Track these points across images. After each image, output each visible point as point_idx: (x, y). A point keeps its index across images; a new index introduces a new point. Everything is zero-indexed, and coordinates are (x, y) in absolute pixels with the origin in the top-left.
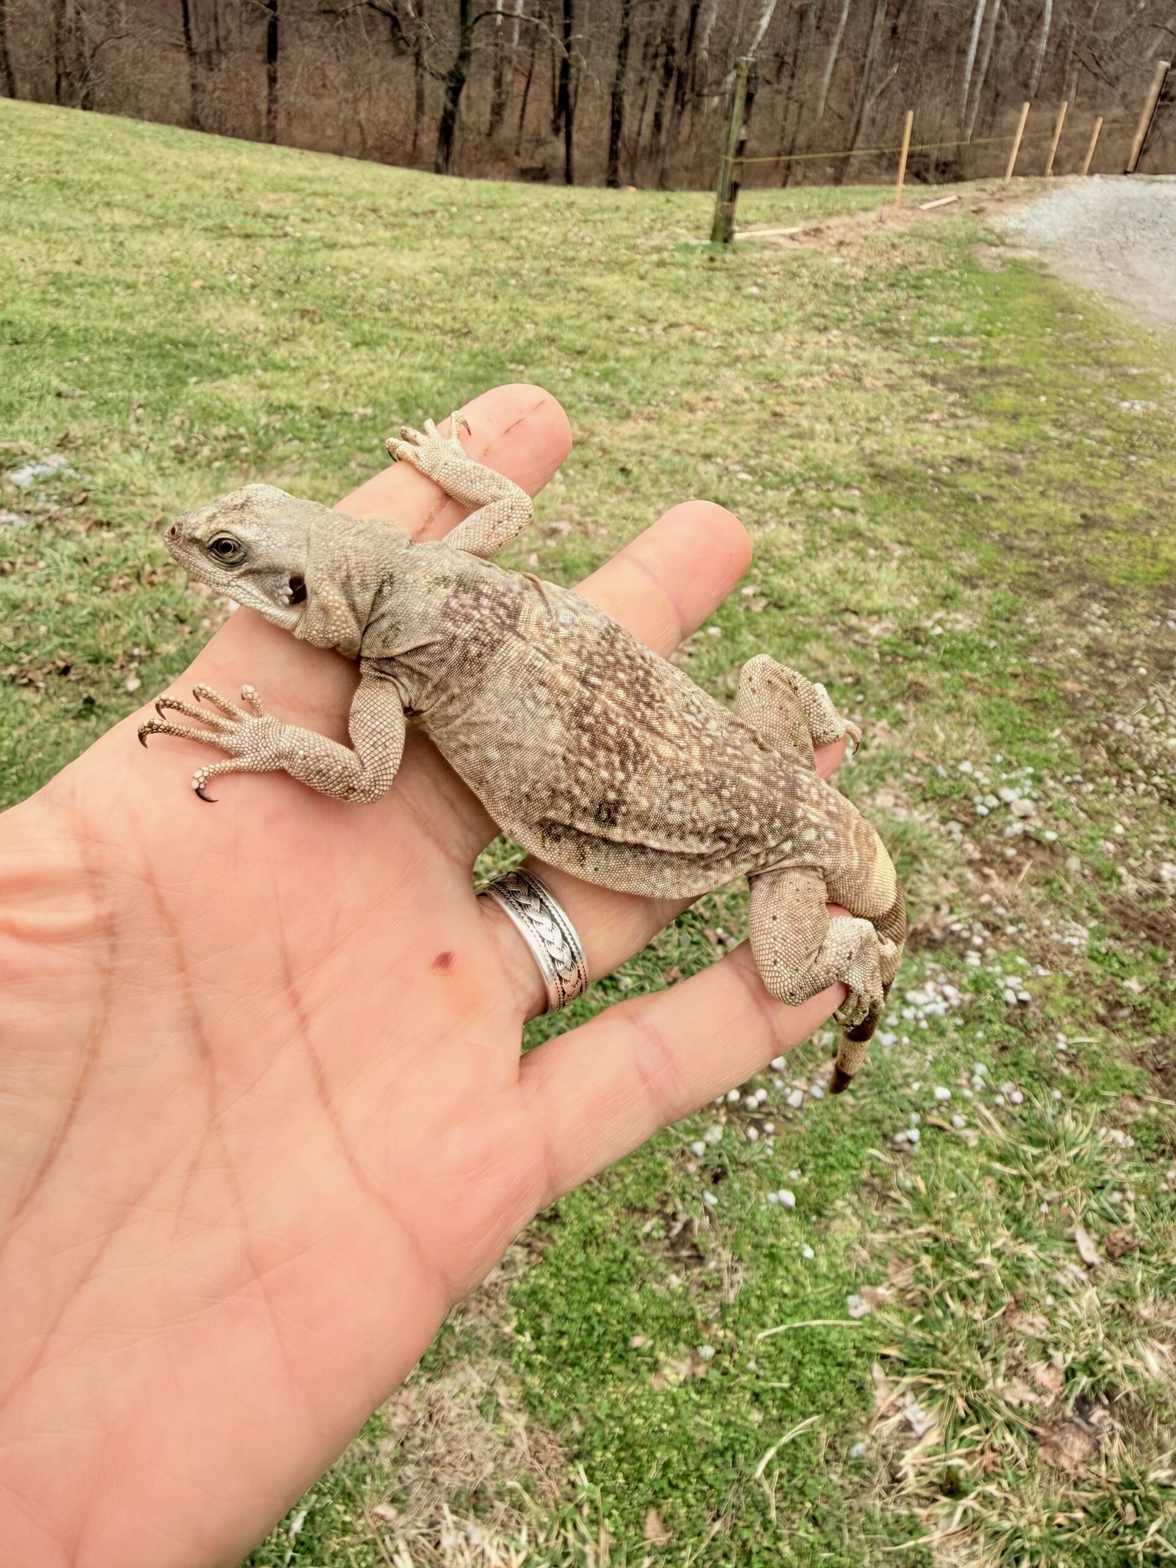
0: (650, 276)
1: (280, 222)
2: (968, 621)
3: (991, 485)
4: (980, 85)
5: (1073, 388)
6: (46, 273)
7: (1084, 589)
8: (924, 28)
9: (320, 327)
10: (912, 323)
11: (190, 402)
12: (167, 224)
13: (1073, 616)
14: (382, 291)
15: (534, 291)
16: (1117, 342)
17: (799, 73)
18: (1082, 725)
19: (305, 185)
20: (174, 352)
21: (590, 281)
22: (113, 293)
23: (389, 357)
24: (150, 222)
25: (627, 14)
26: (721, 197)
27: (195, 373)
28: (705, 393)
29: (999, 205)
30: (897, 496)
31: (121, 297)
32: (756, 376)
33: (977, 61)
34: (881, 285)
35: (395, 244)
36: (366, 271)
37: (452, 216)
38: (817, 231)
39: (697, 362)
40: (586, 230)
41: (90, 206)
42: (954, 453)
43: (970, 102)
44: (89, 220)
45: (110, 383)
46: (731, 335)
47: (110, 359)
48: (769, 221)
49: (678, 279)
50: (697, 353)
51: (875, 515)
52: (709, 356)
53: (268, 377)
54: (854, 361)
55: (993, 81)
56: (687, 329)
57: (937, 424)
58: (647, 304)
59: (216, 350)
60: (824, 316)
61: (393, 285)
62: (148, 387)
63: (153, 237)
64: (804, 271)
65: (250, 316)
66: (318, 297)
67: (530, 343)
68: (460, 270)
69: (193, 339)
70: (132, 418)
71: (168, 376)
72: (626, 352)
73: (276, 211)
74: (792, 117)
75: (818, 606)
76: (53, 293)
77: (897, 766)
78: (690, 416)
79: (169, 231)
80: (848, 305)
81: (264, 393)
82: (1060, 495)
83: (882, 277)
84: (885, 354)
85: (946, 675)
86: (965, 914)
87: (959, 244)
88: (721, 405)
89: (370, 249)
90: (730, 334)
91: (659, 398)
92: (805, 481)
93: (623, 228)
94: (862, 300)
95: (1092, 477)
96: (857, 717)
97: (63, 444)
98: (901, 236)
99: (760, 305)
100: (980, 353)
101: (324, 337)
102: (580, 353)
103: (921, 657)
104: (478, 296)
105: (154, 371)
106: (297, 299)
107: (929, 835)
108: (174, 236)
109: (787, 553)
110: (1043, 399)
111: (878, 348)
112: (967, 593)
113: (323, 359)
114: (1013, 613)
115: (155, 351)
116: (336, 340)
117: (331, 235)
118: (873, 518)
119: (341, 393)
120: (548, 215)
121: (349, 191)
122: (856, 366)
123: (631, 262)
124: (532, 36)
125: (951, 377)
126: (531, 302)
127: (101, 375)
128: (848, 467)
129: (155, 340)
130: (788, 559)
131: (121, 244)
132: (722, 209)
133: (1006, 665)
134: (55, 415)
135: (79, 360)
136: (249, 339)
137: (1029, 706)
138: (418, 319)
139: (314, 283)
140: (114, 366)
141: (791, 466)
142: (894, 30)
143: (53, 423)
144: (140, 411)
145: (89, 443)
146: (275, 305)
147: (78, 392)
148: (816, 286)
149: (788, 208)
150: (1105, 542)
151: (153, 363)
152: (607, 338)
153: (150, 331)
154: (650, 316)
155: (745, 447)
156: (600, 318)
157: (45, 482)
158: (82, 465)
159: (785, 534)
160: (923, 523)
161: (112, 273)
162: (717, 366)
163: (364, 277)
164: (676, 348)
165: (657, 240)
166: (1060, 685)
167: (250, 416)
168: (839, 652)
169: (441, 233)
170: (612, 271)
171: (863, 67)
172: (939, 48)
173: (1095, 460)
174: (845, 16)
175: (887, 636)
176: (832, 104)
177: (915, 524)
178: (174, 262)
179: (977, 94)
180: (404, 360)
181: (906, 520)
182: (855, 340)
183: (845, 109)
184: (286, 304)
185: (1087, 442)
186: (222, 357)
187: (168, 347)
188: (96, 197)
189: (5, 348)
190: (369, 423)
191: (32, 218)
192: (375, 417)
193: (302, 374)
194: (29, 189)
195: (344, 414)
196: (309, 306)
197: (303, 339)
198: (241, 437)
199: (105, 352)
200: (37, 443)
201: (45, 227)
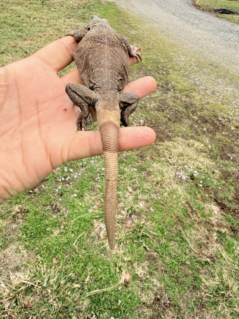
10: (88, 16)
16: (129, 19)
32: (55, 29)
34: (81, 8)
39: (41, 27)
49: (35, 7)
50: (41, 24)
54: (77, 25)
56: (38, 19)
58: (28, 13)
60: (69, 15)
64: (64, 5)
72: (24, 25)
78: (41, 39)
80: (74, 12)
83: (82, 6)
88: (48, 36)
90: (48, 20)
91: (33, 35)
94: (77, 11)
99: (55, 13)
102: (13, 25)
123: (23, 3)
148: (67, 8)
152: (19, 22)
154: (29, 16)
156: (17, 17)
162: (46, 27)
164: (36, 23)
170: (19, 5)
182: (76, 20)
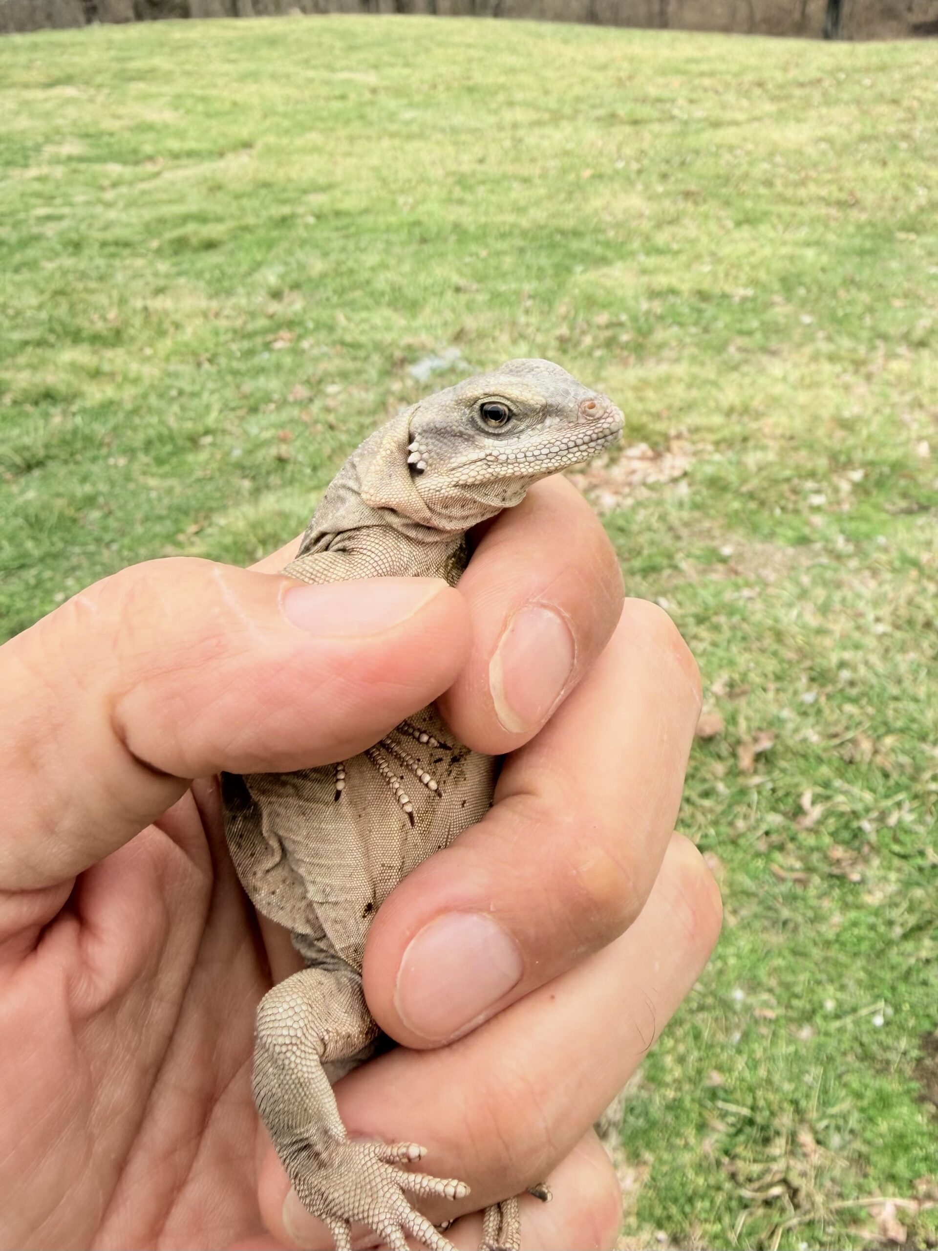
1: (668, 106)
6: (453, 174)
9: (703, 208)
11: (577, 291)
12: (562, 117)
14: (766, 166)
15: (927, 153)
19: (694, 68)
20: (563, 241)
22: (511, 187)
23: (772, 234)
24: (546, 116)
27: (581, 262)
36: (750, 147)
37: (839, 83)
41: (493, 106)
44: (492, 120)
45: (504, 276)
47: (505, 253)
53: (650, 262)
59: (601, 237)
61: (778, 159)
62: (537, 278)
63: (548, 131)
65: (635, 201)
66: (701, 177)
67: (921, 209)
68: (848, 138)
69: (581, 228)
70: (522, 309)
71: (557, 266)
73: (666, 94)
76: (458, 192)
79: (564, 124)
81: (645, 279)
89: (756, 125)
97: (459, 337)
101: (707, 217)
104: (867, 163)
105: (544, 260)
106: (681, 181)
108: (567, 127)
113: (705, 240)
115: (546, 242)
116: (719, 219)
117: (717, 113)
119: (721, 275)
121: (736, 68)
126: (923, 165)
127: (497, 268)
129: (546, 232)
131: (520, 140)
134: (454, 310)
135: (477, 255)
136: (633, 224)
138: (802, 193)
139: (698, 164)
140: (508, 259)
143: (449, 316)
144: (529, 302)
145: (481, 335)
146: (660, 189)
147: (475, 286)
151: (543, 254)
153: (542, 222)
157: (441, 375)
158: (475, 357)
161: (510, 169)
163: (748, 153)
167: (631, 303)
169: (829, 101)
178: (566, 153)
180: (788, 236)
184: (671, 186)
186: (607, 244)
187: (558, 238)
188: (501, 97)
189: (413, 247)
190: (749, 305)
191: (444, 123)
192: (754, 299)
193: (683, 258)
194: (442, 96)
195: (725, 296)
196: (693, 187)
197: (686, 221)
198: (621, 325)
199: (501, 245)
200: (436, 338)
201: (454, 130)
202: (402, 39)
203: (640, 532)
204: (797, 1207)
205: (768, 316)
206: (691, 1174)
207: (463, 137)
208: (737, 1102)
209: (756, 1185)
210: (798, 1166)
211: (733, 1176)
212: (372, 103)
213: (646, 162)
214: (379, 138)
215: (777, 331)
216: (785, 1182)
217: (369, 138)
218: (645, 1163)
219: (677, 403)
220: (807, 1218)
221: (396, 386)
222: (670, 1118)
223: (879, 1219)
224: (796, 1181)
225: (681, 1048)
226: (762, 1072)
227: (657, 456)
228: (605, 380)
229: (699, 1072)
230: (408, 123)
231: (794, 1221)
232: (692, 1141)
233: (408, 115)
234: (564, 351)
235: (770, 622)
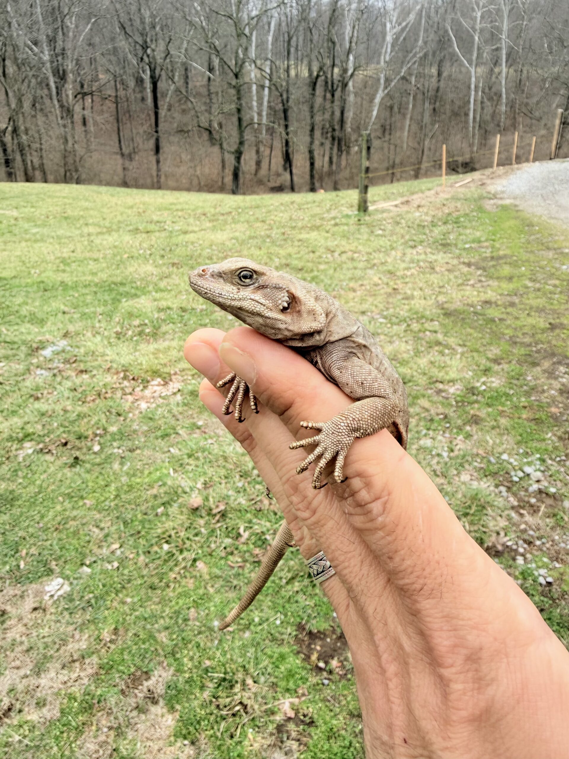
0: (331, 231)
1: (162, 224)
2: (498, 381)
3: (503, 313)
4: (477, 128)
5: (538, 262)
6: (59, 258)
7: (555, 360)
8: (448, 107)
9: (181, 270)
10: (456, 239)
11: (123, 311)
12: (112, 230)
13: (551, 374)
14: (209, 250)
15: (278, 243)
16: (557, 238)
17: (393, 132)
18: (563, 430)
19: (173, 206)
20: (116, 288)
21: (303, 236)
22: (88, 264)
24: (105, 230)
25: (312, 117)
26: (361, 192)
27: (125, 296)
28: (360, 282)
29: (493, 181)
30: (457, 322)
31: (92, 265)
32: (384, 272)
33: (474, 118)
34: (440, 223)
35: (214, 228)
36: (201, 242)
37: (239, 213)
38: (407, 202)
39: (355, 268)
40: (300, 213)
41: (78, 225)
42: (483, 299)
43: (474, 135)
44: (78, 232)
45: (87, 305)
46: (371, 254)
47: (87, 294)
48: (384, 200)
49: (344, 231)
50: (355, 264)
51: (447, 333)
52: (361, 265)
53: (158, 295)
54: (430, 260)
55: (483, 125)
56: (350, 253)
57: (473, 286)
58: (331, 244)
59: (134, 285)
60: (414, 241)
61: (214, 247)
62: (104, 305)
63: (106, 237)
64: (403, 221)
65: (149, 268)
66: (179, 256)
68: (244, 237)
69: (124, 281)
70: (97, 320)
71: (113, 299)
72: (322, 267)
73: (161, 219)
74: (392, 152)
75: (423, 381)
76: (62, 267)
77: (470, 459)
78: (354, 294)
79: (113, 233)
80: (425, 234)
81: (156, 303)
82: (537, 314)
83: (439, 220)
84: (445, 255)
85: (490, 410)
86: (513, 536)
87: (475, 200)
88: (368, 287)
89: (203, 232)
90: (369, 254)
91: (338, 287)
92: (411, 320)
93: (317, 210)
94: (431, 231)
95: (552, 304)
96: (447, 435)
97: (66, 335)
98: (447, 199)
99: (383, 239)
100: (490, 250)
101: (183, 274)
102: (301, 270)
103: (477, 402)
104: (253, 248)
105: (107, 297)
106: (170, 258)
107: (490, 495)
108: (115, 235)
109: (405, 356)
110: (523, 269)
111: (441, 253)
112: (496, 368)
113: (182, 284)
114: (520, 376)
115: (107, 288)
117: (186, 227)
118: (446, 334)
119: (191, 299)
120: (283, 208)
121: (192, 207)
122: (431, 262)
123: (321, 225)
124: (271, 131)
125: (478, 263)
126: (277, 249)
127: (83, 302)
128: (431, 311)
129: (107, 284)
130: (406, 359)
131: (92, 241)
132: (362, 198)
133: (520, 402)
134: (62, 322)
135: (73, 296)
136: (149, 279)
137: (534, 422)
139: (178, 250)
140: (89, 297)
141: (403, 313)
142: (434, 109)
143: (61, 326)
144: (100, 317)
145: (77, 334)
146: (161, 262)
147: (73, 311)
148: (409, 227)
149: (393, 193)
150: (562, 336)
151: (106, 294)
152: (313, 262)
153: (105, 279)
154: (332, 249)
155: (381, 306)
156: (309, 252)
157: (58, 354)
158: (74, 344)
159: (403, 347)
160: (471, 335)
161: (87, 255)
162: (365, 269)
163: (200, 245)
164: (345, 263)
165: (333, 214)
166: (549, 410)
167: (150, 314)
168: (435, 403)
169: (235, 221)
170: (313, 230)
171: (422, 127)
172: (455, 114)
173: (553, 296)
174: (411, 106)
175: (458, 392)
176: (410, 144)
177: (467, 335)
178: (115, 247)
179: (476, 132)
181: (462, 334)
182: (429, 250)
183: (416, 145)
184: (166, 260)
185: (547, 287)
186: (137, 288)
187: (113, 286)
188: (81, 222)
189: (41, 293)
190: (205, 313)
191: (53, 234)
192: (206, 310)
193: (173, 293)
194: (52, 221)
195: (193, 309)
196: (176, 261)
197: (174, 276)
198: (146, 325)
199: (85, 291)
200: (54, 336)
201: (59, 237)
202: (30, 194)
203: (160, 419)
204: (246, 713)
205: (213, 317)
206: (198, 710)
207: (63, 241)
208: (217, 672)
209: (228, 708)
210: (246, 694)
211: (218, 706)
212: (15, 225)
213: (153, 250)
214: (20, 242)
215: (217, 324)
216: (241, 703)
217: (15, 242)
218: (177, 710)
219: (174, 359)
220: (251, 717)
221: (35, 361)
222: (187, 687)
223: (283, 711)
224: (245, 701)
225: (191, 653)
226: (228, 656)
227: (166, 384)
228: (139, 350)
229: (200, 663)
230: (34, 234)
231: (246, 720)
232: (198, 695)
233: (34, 230)
234: (119, 339)
235: (221, 453)
